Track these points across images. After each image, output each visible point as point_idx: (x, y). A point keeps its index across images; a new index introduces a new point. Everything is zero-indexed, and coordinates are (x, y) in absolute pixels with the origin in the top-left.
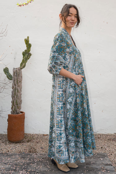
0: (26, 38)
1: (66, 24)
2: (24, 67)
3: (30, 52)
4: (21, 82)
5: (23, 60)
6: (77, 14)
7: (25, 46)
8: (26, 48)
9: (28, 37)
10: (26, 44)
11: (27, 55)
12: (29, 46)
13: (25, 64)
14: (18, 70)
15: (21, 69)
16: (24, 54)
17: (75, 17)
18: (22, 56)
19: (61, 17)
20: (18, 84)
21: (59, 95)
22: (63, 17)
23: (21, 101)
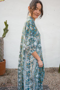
0: (5, 21)
1: (32, 15)
2: (5, 37)
3: (8, 29)
4: (3, 45)
5: (4, 33)
6: (42, 9)
7: (5, 25)
8: (5, 27)
9: (6, 21)
10: (5, 24)
11: (6, 30)
12: (7, 25)
13: (5, 35)
14: (1, 39)
15: (3, 38)
16: (4, 30)
17: (40, 11)
18: (4, 31)
19: (29, 9)
20: (1, 46)
21: (27, 63)
22: (31, 10)
23: (3, 55)
